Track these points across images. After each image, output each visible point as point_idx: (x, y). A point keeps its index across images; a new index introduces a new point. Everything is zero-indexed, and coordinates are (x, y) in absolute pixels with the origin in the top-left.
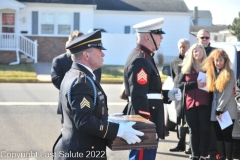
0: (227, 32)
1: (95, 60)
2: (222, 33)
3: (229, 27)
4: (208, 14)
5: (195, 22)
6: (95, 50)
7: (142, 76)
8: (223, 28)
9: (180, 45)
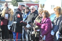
0: (10, 3)
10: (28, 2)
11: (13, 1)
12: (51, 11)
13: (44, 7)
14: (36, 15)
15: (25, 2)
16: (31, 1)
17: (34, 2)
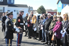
0: (36, 12)
3: (36, 11)
4: (32, 8)
5: (29, 9)
6: (12, 15)
7: (19, 20)
8: (35, 11)
10: (49, 10)
11: (38, 10)
12: (63, 17)
13: (60, 14)
14: (52, 20)
15: (47, 10)
16: (51, 10)
17: (53, 11)
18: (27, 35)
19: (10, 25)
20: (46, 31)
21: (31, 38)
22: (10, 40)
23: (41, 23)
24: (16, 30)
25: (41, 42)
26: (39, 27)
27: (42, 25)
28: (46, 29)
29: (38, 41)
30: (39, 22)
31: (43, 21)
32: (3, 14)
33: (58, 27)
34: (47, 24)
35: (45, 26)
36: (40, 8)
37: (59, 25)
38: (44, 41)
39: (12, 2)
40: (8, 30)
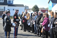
1: (9, 15)
2: (30, 10)
3: (31, 9)
4: (28, 7)
5: (26, 8)
7: (15, 17)
9: (22, 12)
18: (23, 29)
19: (8, 21)
20: (37, 25)
21: (26, 31)
22: (8, 32)
23: (33, 19)
24: (13, 25)
25: (34, 34)
26: (32, 22)
27: (34, 21)
28: (37, 24)
29: (31, 33)
30: (32, 18)
31: (35, 18)
32: (4, 12)
33: (46, 22)
34: (38, 20)
35: (37, 21)
36: (34, 7)
37: (47, 20)
38: (36, 33)
39: (11, 2)
40: (7, 25)
